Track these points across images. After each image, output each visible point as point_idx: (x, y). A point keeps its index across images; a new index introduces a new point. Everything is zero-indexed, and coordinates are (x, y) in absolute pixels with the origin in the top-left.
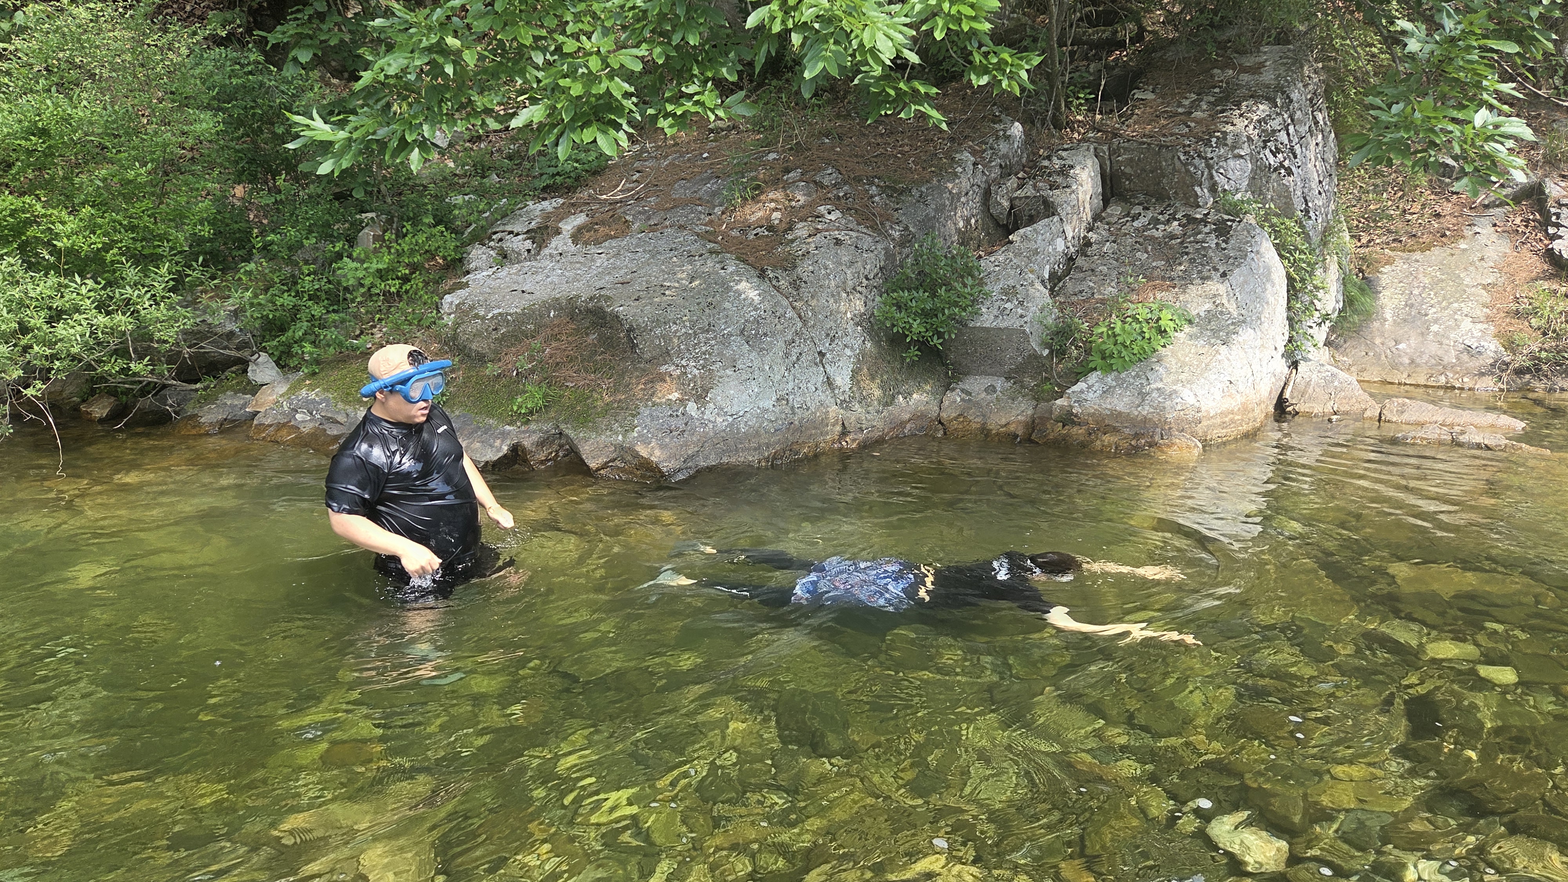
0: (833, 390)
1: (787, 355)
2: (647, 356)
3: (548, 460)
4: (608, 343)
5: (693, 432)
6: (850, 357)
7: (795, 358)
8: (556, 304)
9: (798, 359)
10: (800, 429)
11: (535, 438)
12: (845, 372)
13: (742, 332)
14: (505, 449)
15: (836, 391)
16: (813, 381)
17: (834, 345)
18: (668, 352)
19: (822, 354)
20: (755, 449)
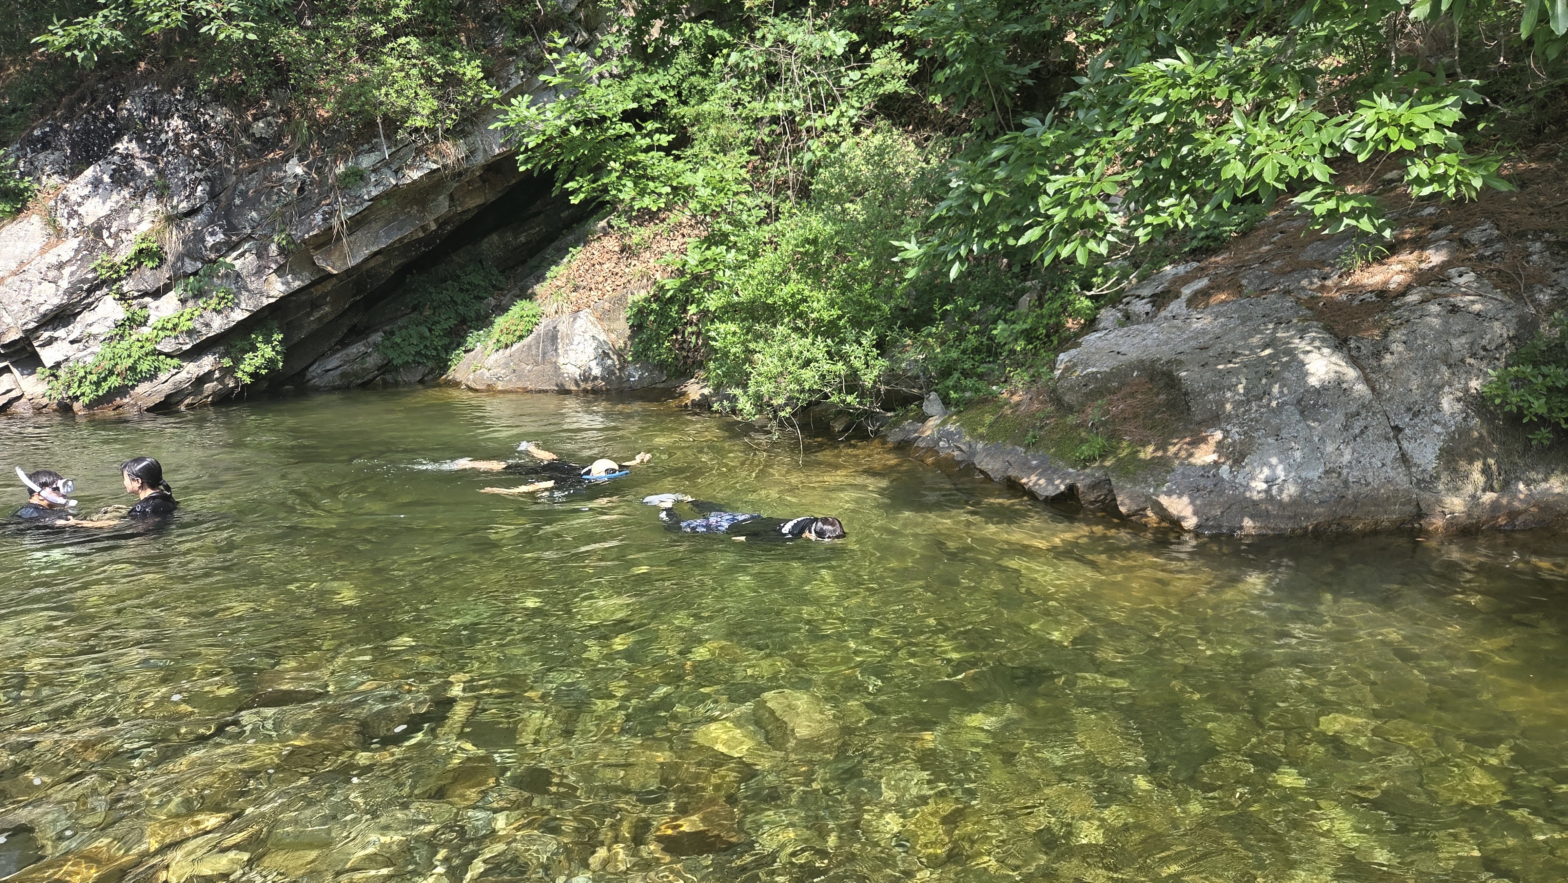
0: (1408, 468)
1: (1346, 428)
2: (1198, 418)
3: (1096, 501)
4: (1171, 405)
5: (1222, 493)
6: (1439, 434)
7: (1357, 431)
8: (1140, 365)
9: (1362, 432)
10: (1355, 503)
11: (1088, 481)
12: (1429, 449)
13: (1299, 402)
14: (1062, 487)
15: (1414, 470)
16: (1381, 455)
17: (1416, 420)
18: (1218, 416)
19: (1397, 429)
20: (1290, 518)
